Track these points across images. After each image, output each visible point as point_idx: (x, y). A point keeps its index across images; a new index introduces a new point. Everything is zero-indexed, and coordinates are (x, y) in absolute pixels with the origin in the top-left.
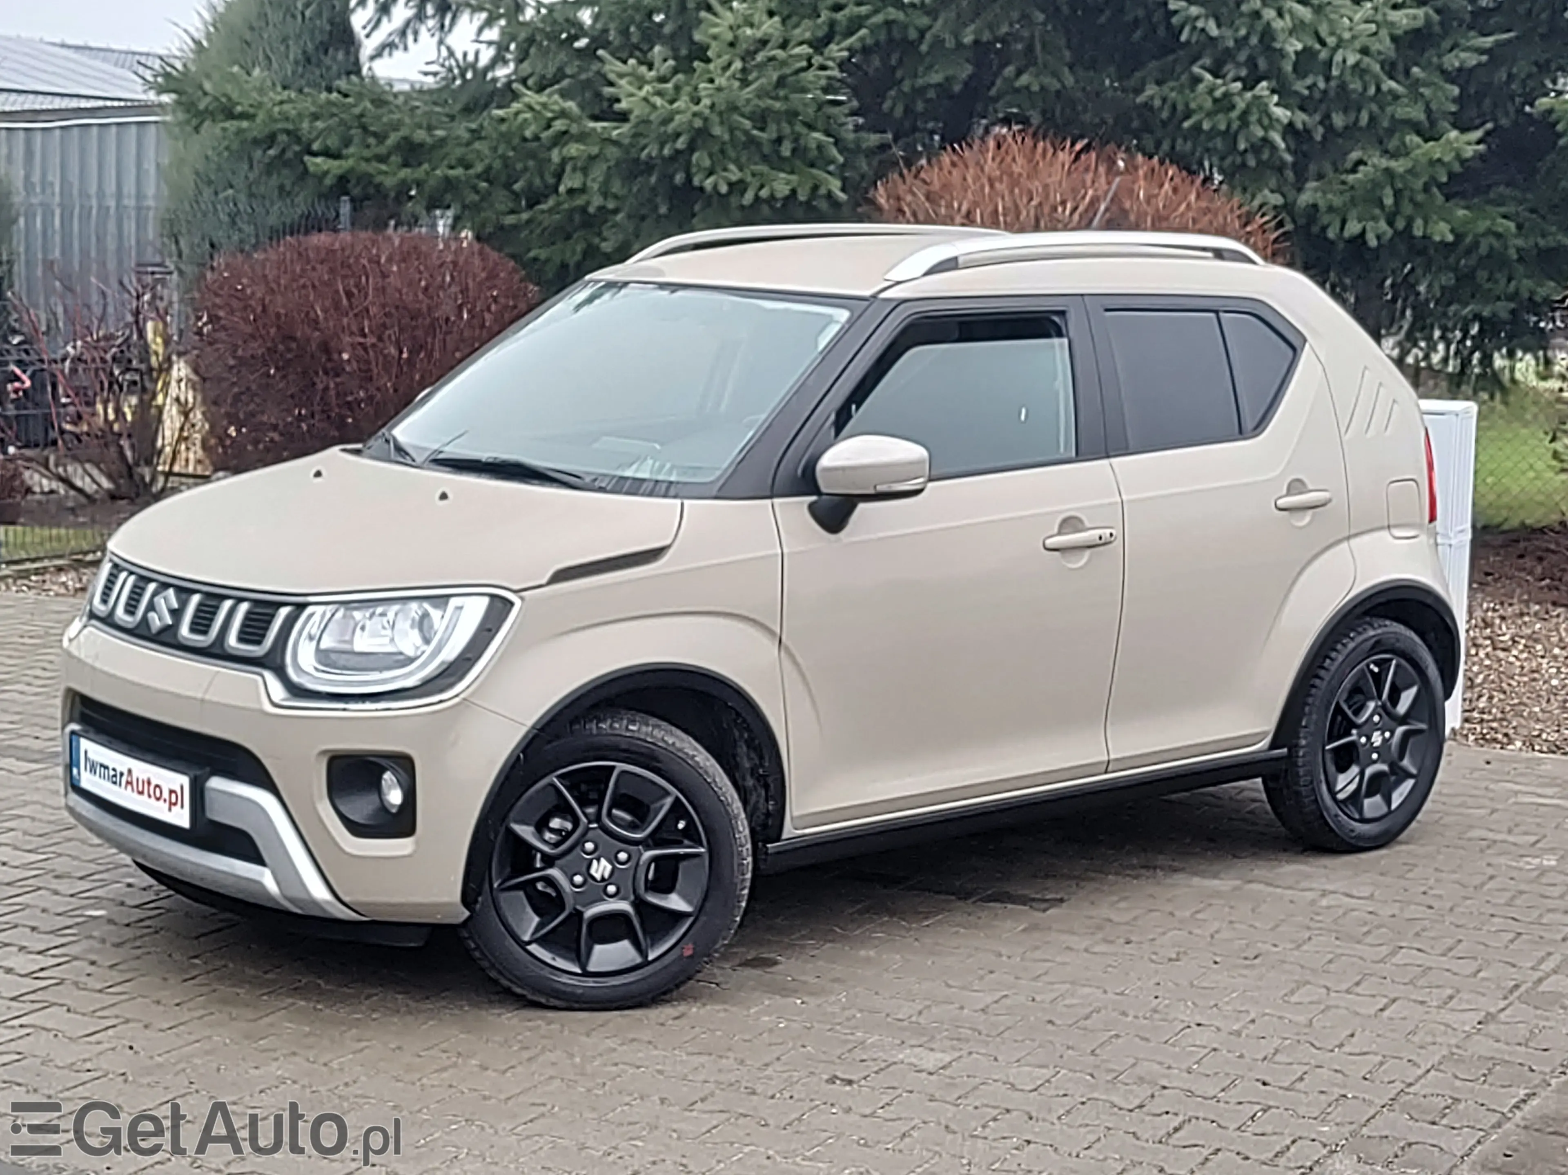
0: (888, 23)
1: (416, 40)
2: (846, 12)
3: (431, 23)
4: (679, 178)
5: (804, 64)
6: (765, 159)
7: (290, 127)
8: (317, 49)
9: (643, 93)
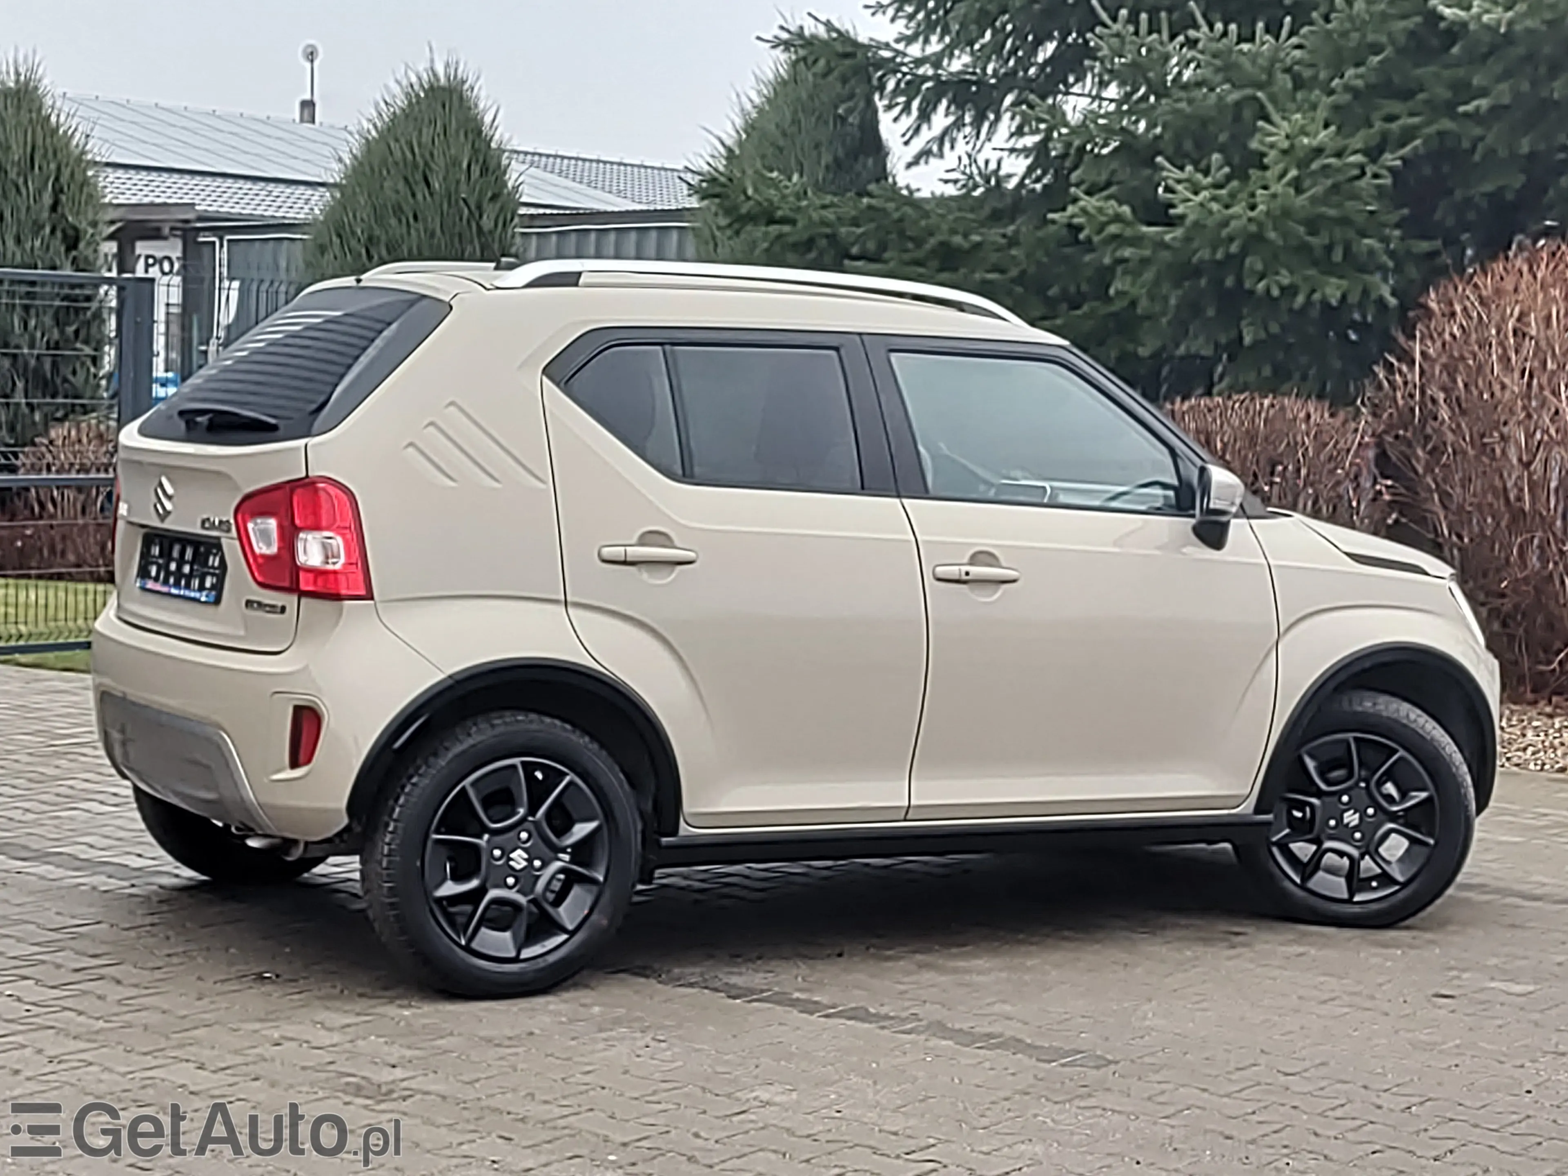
0: (1440, 134)
1: (952, 147)
2: (1400, 122)
3: (968, 130)
4: (1229, 282)
5: (1356, 172)
6: (1315, 263)
7: (828, 231)
8: (847, 155)
9: (1198, 199)
